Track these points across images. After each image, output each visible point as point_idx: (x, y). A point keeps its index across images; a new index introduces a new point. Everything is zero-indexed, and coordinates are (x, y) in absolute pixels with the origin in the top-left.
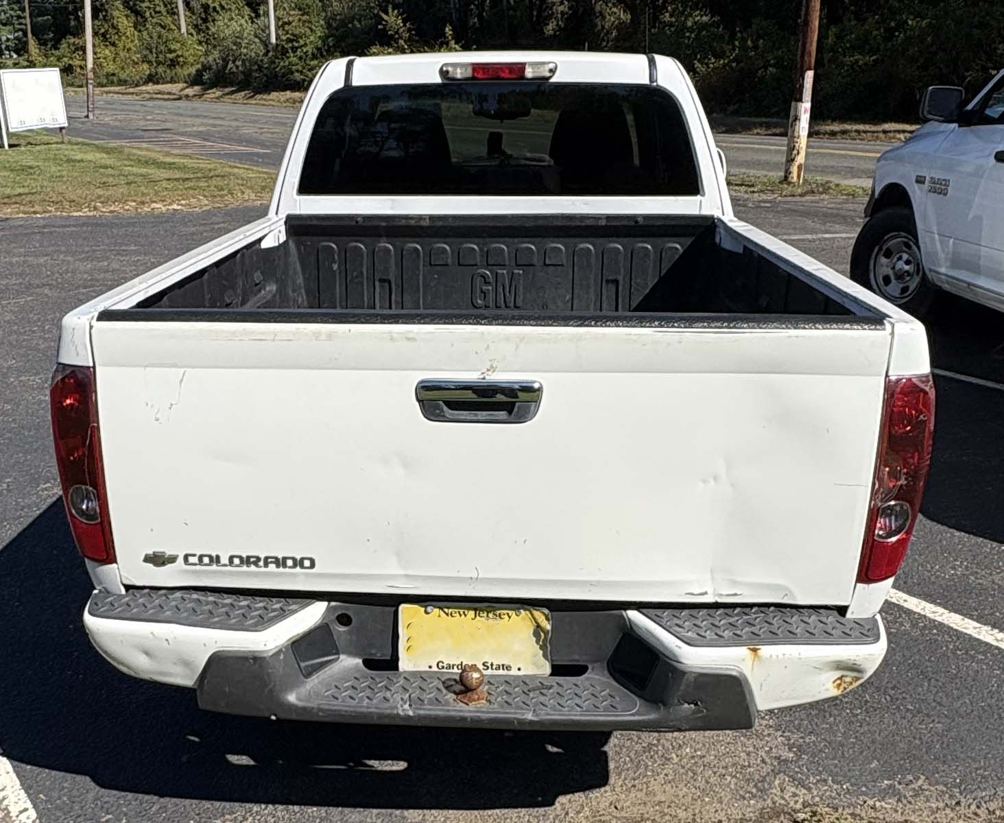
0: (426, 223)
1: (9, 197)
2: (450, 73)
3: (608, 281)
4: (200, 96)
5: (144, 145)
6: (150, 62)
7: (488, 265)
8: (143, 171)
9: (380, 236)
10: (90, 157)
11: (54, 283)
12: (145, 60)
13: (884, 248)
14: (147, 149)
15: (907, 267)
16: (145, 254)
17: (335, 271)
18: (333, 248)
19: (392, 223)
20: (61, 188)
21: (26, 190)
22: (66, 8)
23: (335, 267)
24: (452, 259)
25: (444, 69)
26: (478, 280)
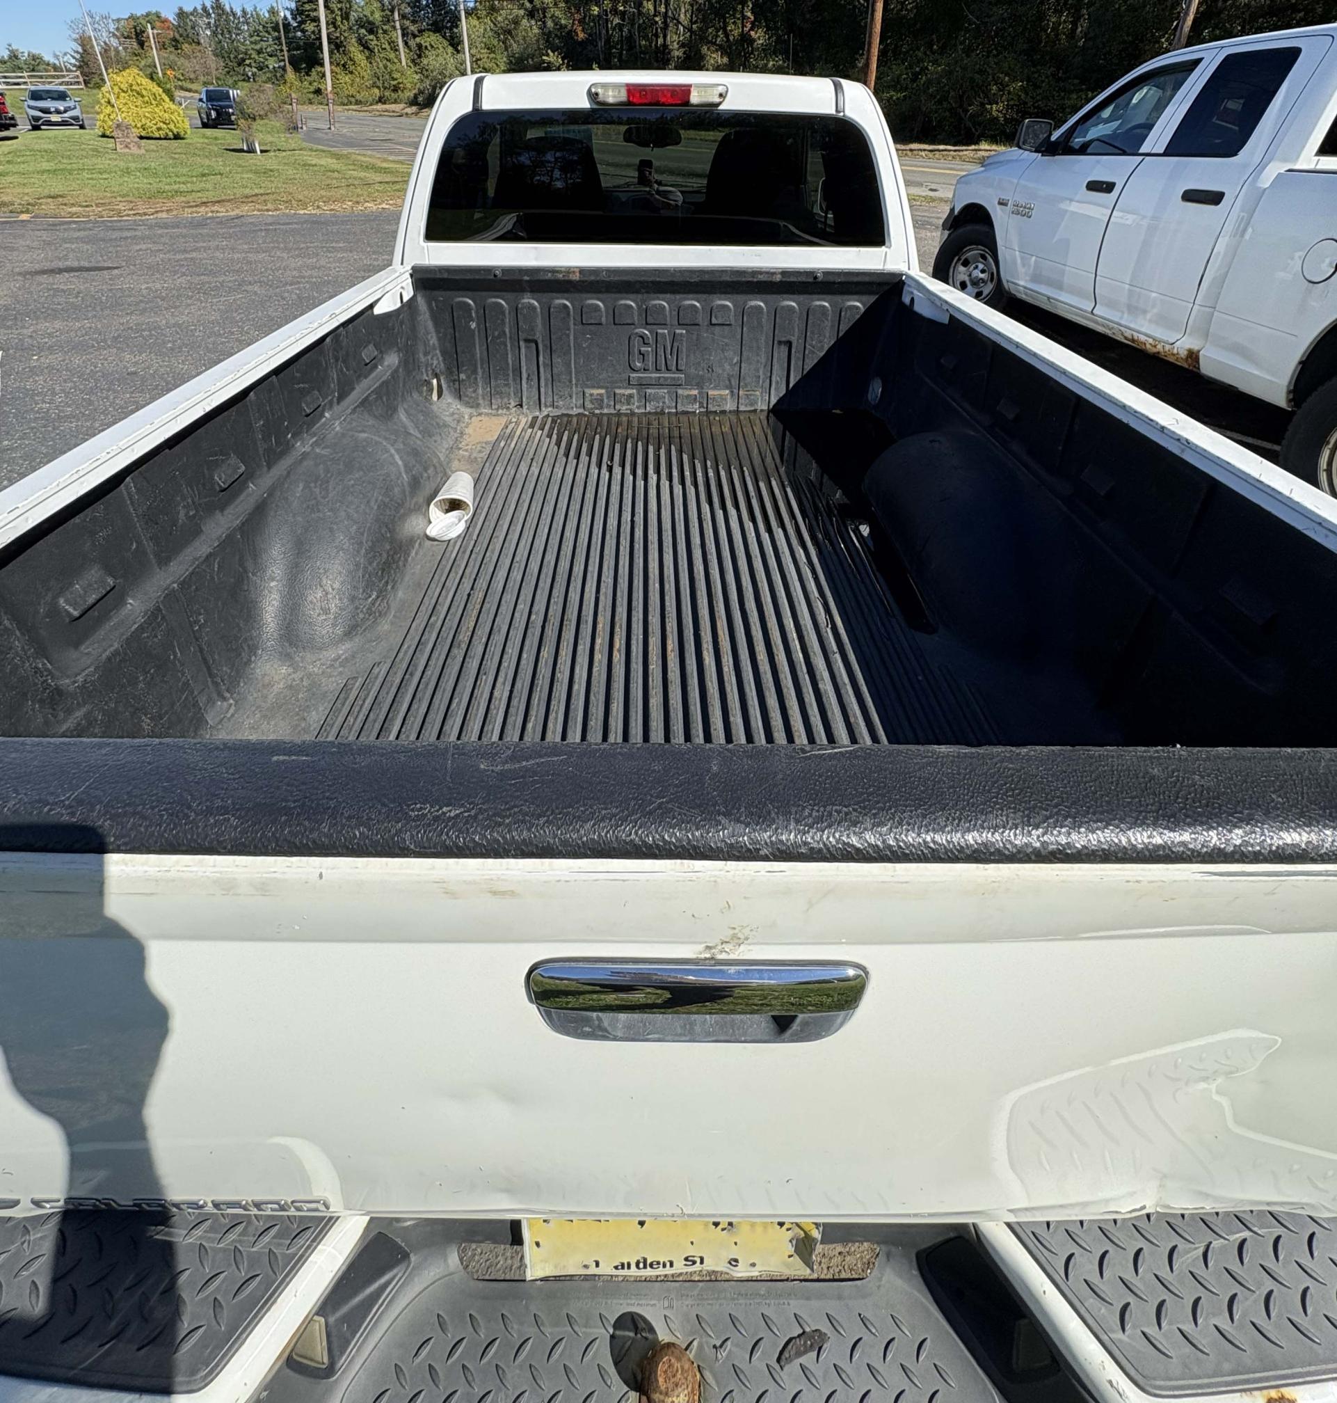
0: (576, 277)
1: (247, 197)
2: (600, 96)
3: (780, 343)
4: (416, 114)
5: (369, 153)
6: (378, 87)
7: (647, 324)
8: (362, 174)
9: (523, 290)
10: (323, 162)
11: (265, 279)
12: (374, 85)
13: (963, 258)
14: (370, 157)
15: (982, 276)
16: (351, 251)
17: (474, 331)
18: (469, 305)
19: (536, 278)
20: (292, 189)
21: (262, 191)
22: (314, 44)
23: (473, 325)
24: (606, 317)
25: (593, 90)
26: (636, 342)
